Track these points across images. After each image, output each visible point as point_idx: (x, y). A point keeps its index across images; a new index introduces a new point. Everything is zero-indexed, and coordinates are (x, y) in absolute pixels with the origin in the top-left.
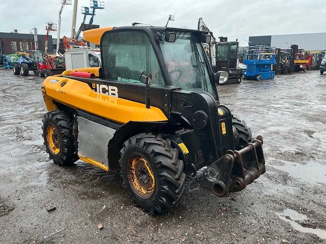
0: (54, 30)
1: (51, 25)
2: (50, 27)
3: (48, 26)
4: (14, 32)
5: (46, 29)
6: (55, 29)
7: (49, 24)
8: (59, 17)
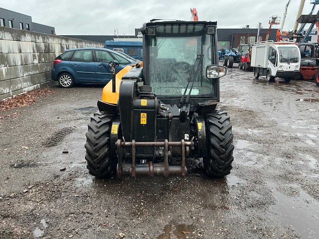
0: (277, 24)
1: (274, 19)
2: (274, 21)
3: (271, 19)
4: (245, 27)
5: (269, 23)
6: (278, 22)
7: (273, 18)
8: (285, 10)
